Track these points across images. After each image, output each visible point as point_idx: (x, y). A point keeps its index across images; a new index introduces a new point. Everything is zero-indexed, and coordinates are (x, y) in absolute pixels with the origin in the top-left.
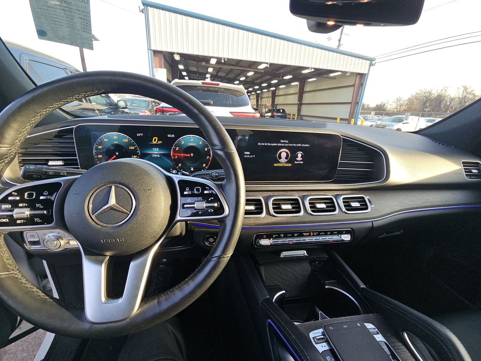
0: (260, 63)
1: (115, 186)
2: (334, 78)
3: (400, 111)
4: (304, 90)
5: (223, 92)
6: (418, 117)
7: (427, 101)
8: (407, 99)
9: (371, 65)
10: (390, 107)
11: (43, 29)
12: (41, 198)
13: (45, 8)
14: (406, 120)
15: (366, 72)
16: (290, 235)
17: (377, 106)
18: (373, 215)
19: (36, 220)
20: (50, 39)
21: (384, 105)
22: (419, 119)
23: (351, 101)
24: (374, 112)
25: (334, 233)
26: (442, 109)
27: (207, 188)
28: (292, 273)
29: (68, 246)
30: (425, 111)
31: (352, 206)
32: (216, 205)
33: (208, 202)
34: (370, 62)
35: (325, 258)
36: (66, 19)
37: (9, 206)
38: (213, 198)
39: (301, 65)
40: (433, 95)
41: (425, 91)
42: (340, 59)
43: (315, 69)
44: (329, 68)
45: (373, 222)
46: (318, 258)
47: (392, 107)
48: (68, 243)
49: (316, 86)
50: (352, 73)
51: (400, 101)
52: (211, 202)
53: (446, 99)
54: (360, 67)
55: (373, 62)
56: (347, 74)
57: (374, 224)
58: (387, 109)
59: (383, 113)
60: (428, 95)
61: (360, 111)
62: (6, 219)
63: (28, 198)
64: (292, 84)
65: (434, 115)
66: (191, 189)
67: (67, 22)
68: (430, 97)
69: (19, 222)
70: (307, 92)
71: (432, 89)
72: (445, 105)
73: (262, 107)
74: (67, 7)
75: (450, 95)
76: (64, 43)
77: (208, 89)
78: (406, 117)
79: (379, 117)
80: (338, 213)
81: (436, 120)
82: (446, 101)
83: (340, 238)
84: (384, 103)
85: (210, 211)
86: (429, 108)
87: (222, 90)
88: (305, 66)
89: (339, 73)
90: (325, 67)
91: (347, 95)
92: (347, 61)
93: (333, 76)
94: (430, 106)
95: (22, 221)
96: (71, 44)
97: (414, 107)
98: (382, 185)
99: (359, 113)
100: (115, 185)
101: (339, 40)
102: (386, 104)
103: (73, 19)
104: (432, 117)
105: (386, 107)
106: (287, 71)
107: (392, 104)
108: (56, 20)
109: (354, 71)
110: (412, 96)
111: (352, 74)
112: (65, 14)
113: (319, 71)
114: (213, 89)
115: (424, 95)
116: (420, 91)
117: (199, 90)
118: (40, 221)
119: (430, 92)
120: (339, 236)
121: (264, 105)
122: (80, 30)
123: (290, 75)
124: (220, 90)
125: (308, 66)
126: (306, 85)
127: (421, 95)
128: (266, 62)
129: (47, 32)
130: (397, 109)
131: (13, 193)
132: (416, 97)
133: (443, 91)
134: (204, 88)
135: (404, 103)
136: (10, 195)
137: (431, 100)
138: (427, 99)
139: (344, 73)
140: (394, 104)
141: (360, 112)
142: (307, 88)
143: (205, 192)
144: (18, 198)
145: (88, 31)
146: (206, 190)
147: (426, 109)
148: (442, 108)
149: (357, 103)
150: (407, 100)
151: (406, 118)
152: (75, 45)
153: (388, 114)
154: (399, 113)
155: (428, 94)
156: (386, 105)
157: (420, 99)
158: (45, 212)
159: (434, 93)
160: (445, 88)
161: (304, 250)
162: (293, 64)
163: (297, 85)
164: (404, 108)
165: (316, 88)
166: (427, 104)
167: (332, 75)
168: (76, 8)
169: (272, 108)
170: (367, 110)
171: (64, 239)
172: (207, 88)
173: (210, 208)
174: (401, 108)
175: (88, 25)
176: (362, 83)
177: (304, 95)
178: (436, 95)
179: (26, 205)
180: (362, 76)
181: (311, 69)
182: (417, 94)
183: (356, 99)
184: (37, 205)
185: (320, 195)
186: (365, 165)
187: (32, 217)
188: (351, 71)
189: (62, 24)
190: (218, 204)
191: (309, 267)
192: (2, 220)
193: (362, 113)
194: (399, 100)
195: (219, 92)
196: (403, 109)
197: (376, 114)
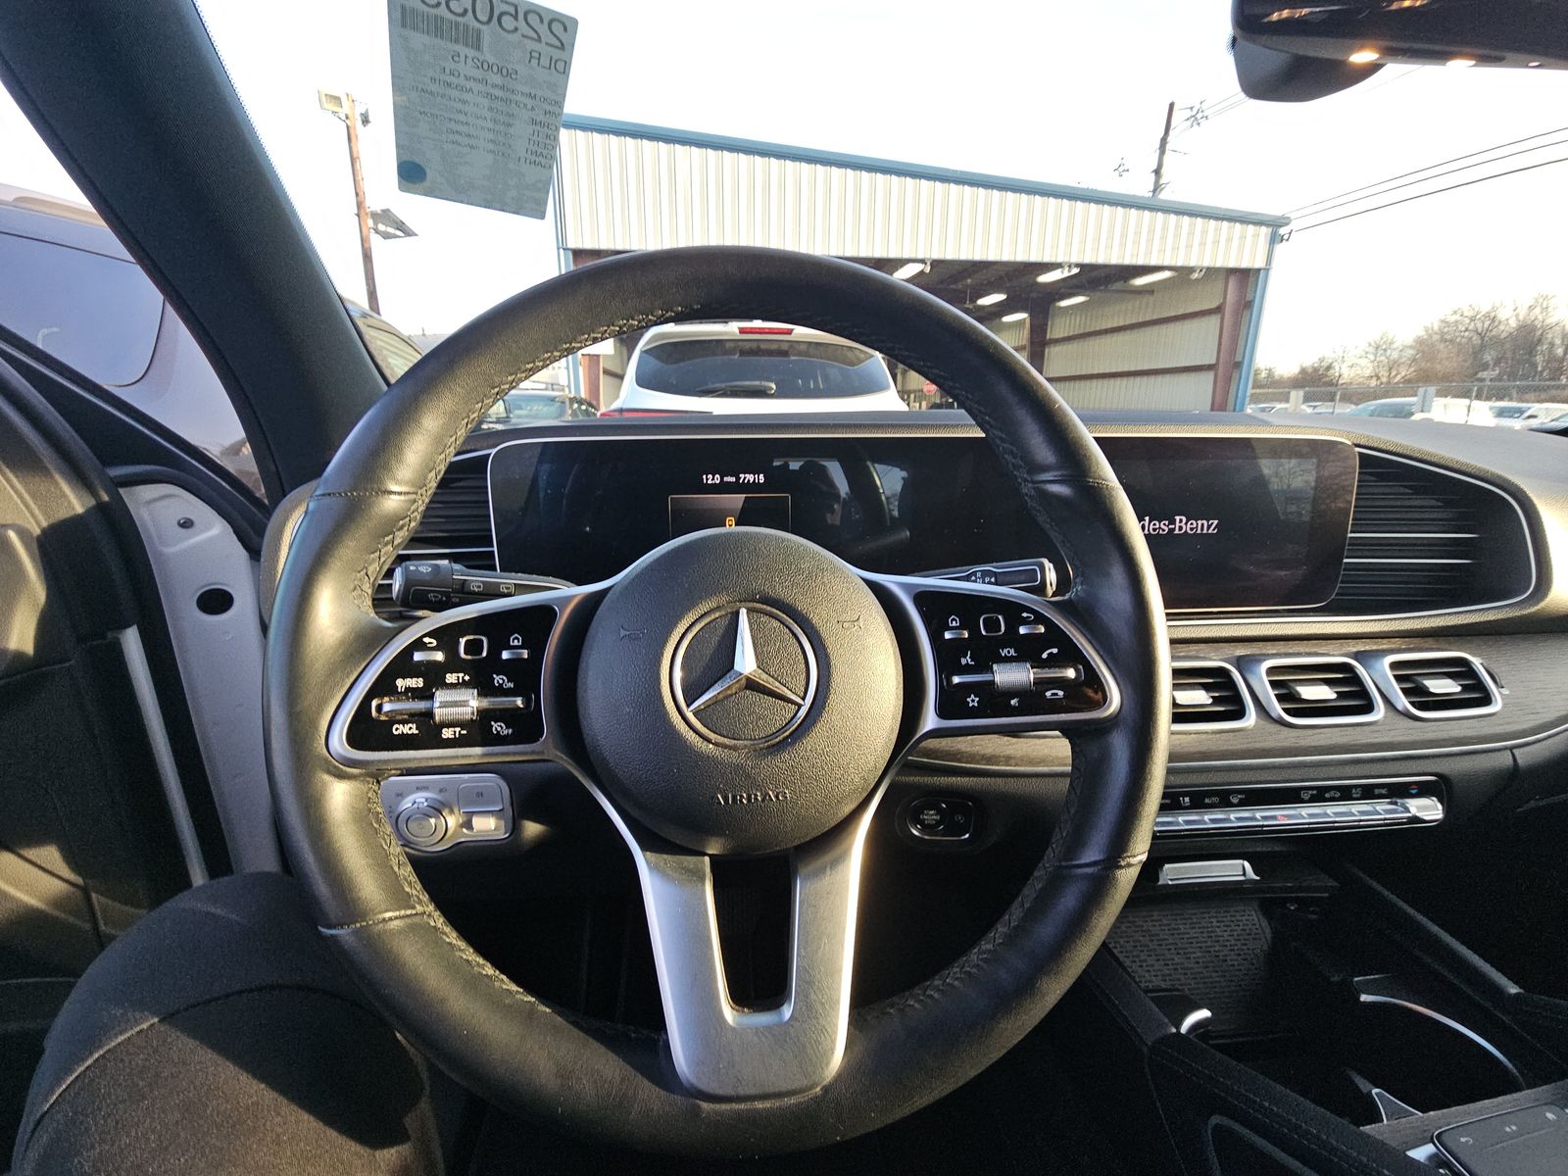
0: (900, 263)
1: (749, 611)
2: (1149, 290)
3: (1389, 383)
4: (1048, 337)
5: (806, 354)
6: (1466, 401)
7: (1483, 347)
8: (1409, 340)
9: (1275, 239)
10: (1352, 375)
11: (418, 160)
12: (505, 655)
13: (434, 87)
14: (1422, 411)
15: (1259, 263)
16: (1215, 800)
17: (1303, 371)
18: (1515, 722)
19: (497, 727)
20: (430, 193)
21: (1329, 368)
22: (1469, 406)
23: (1213, 361)
24: (1301, 393)
25: (1377, 791)
26: (1542, 372)
27: (1025, 615)
28: (1203, 945)
29: (466, 835)
30: (1483, 380)
31: (1432, 690)
32: (1071, 673)
33: (1038, 663)
34: (1270, 230)
35: (1325, 889)
36: (490, 125)
37: (417, 683)
38: (1055, 651)
39: (1034, 258)
40: (1502, 327)
41: (1471, 314)
42: (1165, 228)
43: (1081, 266)
44: (1128, 261)
45: (1516, 751)
46: (1300, 889)
47: (1359, 372)
48: (468, 825)
49: (1089, 318)
50: (1209, 269)
51: (1389, 352)
52: (1053, 662)
53: (1550, 336)
54: (1240, 249)
55: (1282, 231)
56: (1195, 276)
57: (1517, 757)
58: (1341, 382)
59: (1335, 394)
60: (1486, 326)
61: (1250, 391)
62: (410, 725)
63: (469, 657)
64: (1006, 319)
65: (1515, 395)
66: (968, 623)
67: (491, 136)
68: (1494, 333)
69: (447, 733)
70: (1057, 341)
71: (1498, 304)
72: (1552, 358)
73: (909, 397)
74: (502, 88)
75: (1562, 324)
76: (468, 204)
77: (758, 347)
78: (1424, 402)
79: (1315, 407)
80: (1385, 717)
81: (1529, 408)
82: (1552, 344)
83: (1402, 812)
84: (1330, 361)
85: (1053, 694)
86: (1493, 370)
87: (803, 347)
88: (1047, 259)
89: (1166, 274)
90: (1114, 259)
91: (1198, 342)
92: (1191, 234)
93: (1145, 285)
94: (1497, 362)
95: (458, 729)
96: (488, 205)
97: (1439, 367)
98: (1525, 612)
99: (1247, 399)
100: (751, 605)
101: (1157, 172)
102: (1335, 364)
103: (509, 125)
104: (1511, 400)
105: (1337, 374)
106: (989, 282)
107: (1359, 361)
108: (460, 128)
109: (1219, 264)
110: (1427, 331)
111: (1211, 272)
112: (491, 109)
113: (1094, 274)
114: (774, 346)
115: (1471, 327)
116: (1455, 312)
117: (731, 352)
118: (506, 732)
119: (1492, 315)
120: (1395, 803)
121: (915, 391)
122: (523, 160)
123: (999, 291)
124: (797, 346)
125: (1059, 260)
126: (1053, 321)
127: (1460, 326)
128: (920, 256)
129: (428, 171)
130: (1378, 378)
131: (426, 640)
132: (1442, 334)
133: (1537, 311)
134: (748, 346)
135: (1400, 357)
136: (418, 645)
137: (1498, 342)
138: (1482, 339)
139: (1183, 273)
140: (1364, 362)
141: (1248, 394)
142: (1057, 329)
143: (1022, 630)
144: (439, 656)
145: (543, 161)
146: (1025, 622)
147: (1486, 373)
148: (1539, 369)
149: (1238, 365)
150: (1411, 347)
151: (1423, 406)
152: (498, 206)
153: (1348, 398)
154: (1388, 391)
155: (1483, 322)
156: (1337, 368)
157: (1458, 340)
158: (519, 702)
159: (1507, 320)
160: (1541, 300)
161: (1244, 859)
162: (1007, 257)
163: (1021, 322)
164: (1403, 374)
165: (1088, 324)
166: (1488, 357)
167: (1140, 281)
168: (526, 90)
169: (941, 398)
170: (1275, 388)
171: (456, 810)
172: (754, 345)
173: (1051, 686)
174: (1393, 373)
175: (548, 142)
176: (1247, 299)
177: (1047, 350)
178: (1513, 323)
179: (467, 678)
180: (1247, 280)
181: (1070, 266)
182: (1443, 325)
183: (1233, 350)
184: (498, 679)
185: (1299, 655)
186: (1445, 545)
187: (485, 716)
188: (1206, 264)
189: (473, 142)
190: (1077, 670)
191: (1265, 923)
192: (397, 729)
193: (1255, 399)
194: (1384, 347)
195: (795, 355)
196: (1399, 377)
197: (1307, 399)
